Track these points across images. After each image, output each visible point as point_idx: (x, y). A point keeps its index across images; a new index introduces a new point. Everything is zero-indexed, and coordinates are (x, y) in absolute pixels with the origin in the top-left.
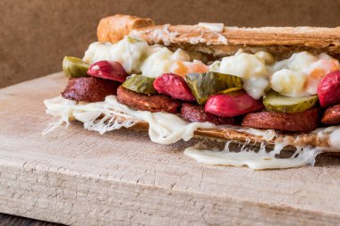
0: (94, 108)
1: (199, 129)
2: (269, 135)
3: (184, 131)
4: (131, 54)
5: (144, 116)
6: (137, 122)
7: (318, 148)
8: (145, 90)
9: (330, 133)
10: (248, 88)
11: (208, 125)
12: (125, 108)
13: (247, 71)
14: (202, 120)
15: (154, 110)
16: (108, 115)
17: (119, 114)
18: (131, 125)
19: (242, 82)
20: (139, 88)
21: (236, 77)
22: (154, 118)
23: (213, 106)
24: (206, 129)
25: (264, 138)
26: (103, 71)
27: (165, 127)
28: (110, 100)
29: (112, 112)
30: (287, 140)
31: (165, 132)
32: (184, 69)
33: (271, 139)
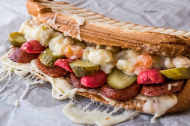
1: (78, 92)
2: (112, 103)
3: (70, 93)
4: (44, 36)
5: (50, 79)
7: (137, 111)
8: (51, 65)
10: (102, 69)
11: (82, 90)
13: (102, 61)
14: (79, 87)
15: (54, 77)
16: (32, 72)
17: (38, 74)
18: (43, 83)
20: (48, 64)
21: (96, 67)
22: (55, 82)
24: (81, 93)
25: (109, 103)
26: (29, 50)
29: (34, 72)
30: (121, 106)
31: (60, 92)
33: (113, 105)
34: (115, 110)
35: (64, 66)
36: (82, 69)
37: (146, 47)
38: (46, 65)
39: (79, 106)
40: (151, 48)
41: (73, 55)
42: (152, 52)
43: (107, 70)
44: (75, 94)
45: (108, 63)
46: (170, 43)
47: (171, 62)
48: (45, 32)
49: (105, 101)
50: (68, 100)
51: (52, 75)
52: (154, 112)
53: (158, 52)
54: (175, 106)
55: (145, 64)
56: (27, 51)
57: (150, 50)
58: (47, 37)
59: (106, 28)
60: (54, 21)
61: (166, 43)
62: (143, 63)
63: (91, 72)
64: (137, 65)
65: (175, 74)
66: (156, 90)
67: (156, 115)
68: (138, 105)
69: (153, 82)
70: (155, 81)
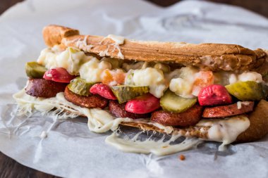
1: (122, 122)
2: (168, 130)
3: (112, 124)
4: (73, 60)
5: (85, 112)
6: (79, 114)
7: (200, 139)
8: (86, 93)
10: (151, 92)
11: (128, 120)
12: (71, 105)
13: (152, 82)
14: (124, 116)
15: (90, 108)
16: (59, 107)
17: (67, 108)
18: (75, 116)
19: (149, 89)
20: (81, 92)
21: (145, 87)
22: (91, 114)
23: (130, 107)
24: (127, 123)
25: (165, 131)
26: (55, 78)
27: (98, 119)
28: (60, 96)
29: (62, 106)
30: (180, 133)
31: (99, 125)
32: (110, 78)
33: (170, 133)
34: (173, 138)
35: (103, 90)
36: (128, 90)
37: (206, 58)
38: (79, 93)
39: (126, 137)
40: (212, 60)
41: (113, 80)
42: (213, 65)
43: (158, 92)
44: (119, 125)
45: (159, 83)
46: (235, 54)
47: (237, 79)
48: (74, 55)
49: (159, 129)
50: (110, 132)
51: (87, 105)
52: (221, 138)
53: (220, 65)
54: (248, 130)
55: (206, 81)
56: (53, 79)
58: (77, 61)
59: (152, 45)
60: (84, 42)
61: (229, 54)
62: (202, 80)
63: (139, 95)
64: (196, 83)
65: (245, 89)
66: (223, 109)
67: (225, 142)
68: (202, 130)
69: (218, 99)
70: (221, 97)
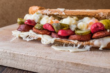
0: (26, 34)
1: (56, 40)
2: (76, 42)
3: (52, 40)
4: (37, 17)
5: (40, 36)
6: (38, 38)
7: (90, 46)
9: (94, 41)
10: (70, 28)
11: (58, 39)
12: (35, 34)
13: (70, 23)
14: (57, 37)
15: (43, 34)
17: (33, 35)
18: (36, 39)
19: (69, 26)
20: (39, 28)
21: (67, 25)
22: (43, 37)
23: (60, 33)
25: (75, 43)
26: (29, 23)
27: (46, 39)
28: (31, 31)
29: (31, 35)
30: (81, 43)
31: (46, 41)
32: (52, 22)
33: (77, 43)
34: (79, 46)
37: (101, 14)
49: (72, 42)
52: (100, 45)
57: (103, 16)
66: (101, 32)
69: (100, 28)
70: (101, 27)
